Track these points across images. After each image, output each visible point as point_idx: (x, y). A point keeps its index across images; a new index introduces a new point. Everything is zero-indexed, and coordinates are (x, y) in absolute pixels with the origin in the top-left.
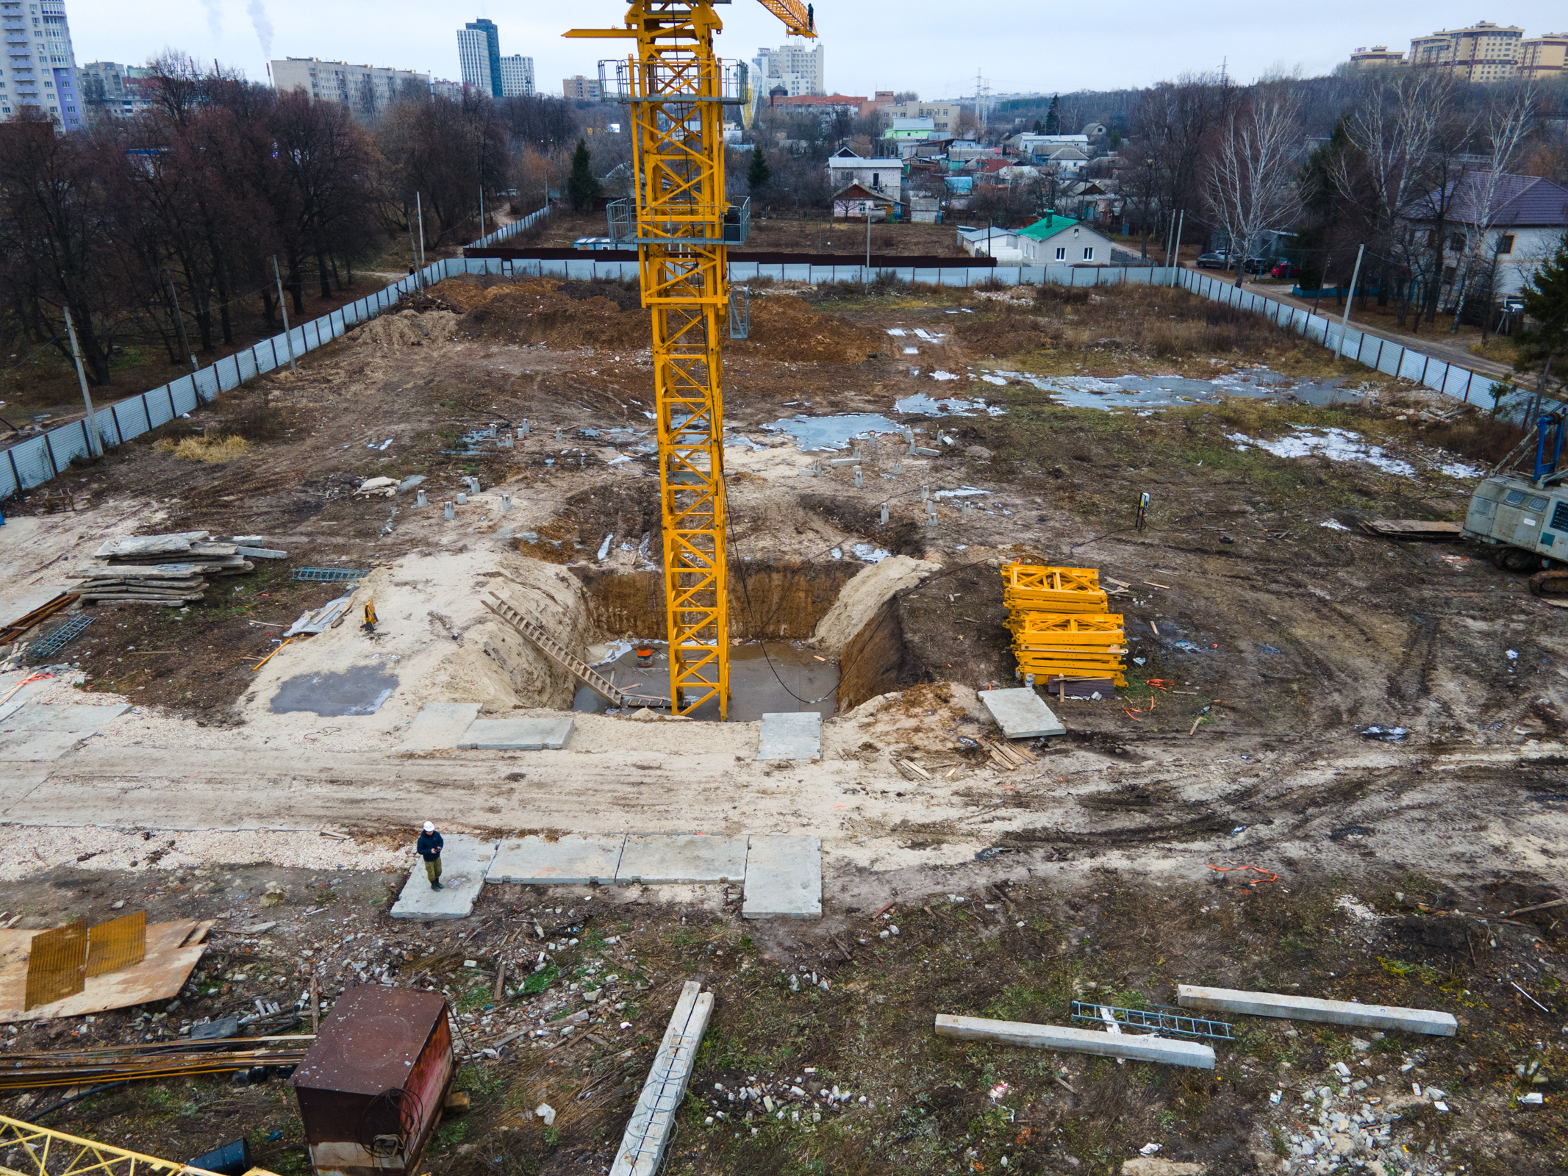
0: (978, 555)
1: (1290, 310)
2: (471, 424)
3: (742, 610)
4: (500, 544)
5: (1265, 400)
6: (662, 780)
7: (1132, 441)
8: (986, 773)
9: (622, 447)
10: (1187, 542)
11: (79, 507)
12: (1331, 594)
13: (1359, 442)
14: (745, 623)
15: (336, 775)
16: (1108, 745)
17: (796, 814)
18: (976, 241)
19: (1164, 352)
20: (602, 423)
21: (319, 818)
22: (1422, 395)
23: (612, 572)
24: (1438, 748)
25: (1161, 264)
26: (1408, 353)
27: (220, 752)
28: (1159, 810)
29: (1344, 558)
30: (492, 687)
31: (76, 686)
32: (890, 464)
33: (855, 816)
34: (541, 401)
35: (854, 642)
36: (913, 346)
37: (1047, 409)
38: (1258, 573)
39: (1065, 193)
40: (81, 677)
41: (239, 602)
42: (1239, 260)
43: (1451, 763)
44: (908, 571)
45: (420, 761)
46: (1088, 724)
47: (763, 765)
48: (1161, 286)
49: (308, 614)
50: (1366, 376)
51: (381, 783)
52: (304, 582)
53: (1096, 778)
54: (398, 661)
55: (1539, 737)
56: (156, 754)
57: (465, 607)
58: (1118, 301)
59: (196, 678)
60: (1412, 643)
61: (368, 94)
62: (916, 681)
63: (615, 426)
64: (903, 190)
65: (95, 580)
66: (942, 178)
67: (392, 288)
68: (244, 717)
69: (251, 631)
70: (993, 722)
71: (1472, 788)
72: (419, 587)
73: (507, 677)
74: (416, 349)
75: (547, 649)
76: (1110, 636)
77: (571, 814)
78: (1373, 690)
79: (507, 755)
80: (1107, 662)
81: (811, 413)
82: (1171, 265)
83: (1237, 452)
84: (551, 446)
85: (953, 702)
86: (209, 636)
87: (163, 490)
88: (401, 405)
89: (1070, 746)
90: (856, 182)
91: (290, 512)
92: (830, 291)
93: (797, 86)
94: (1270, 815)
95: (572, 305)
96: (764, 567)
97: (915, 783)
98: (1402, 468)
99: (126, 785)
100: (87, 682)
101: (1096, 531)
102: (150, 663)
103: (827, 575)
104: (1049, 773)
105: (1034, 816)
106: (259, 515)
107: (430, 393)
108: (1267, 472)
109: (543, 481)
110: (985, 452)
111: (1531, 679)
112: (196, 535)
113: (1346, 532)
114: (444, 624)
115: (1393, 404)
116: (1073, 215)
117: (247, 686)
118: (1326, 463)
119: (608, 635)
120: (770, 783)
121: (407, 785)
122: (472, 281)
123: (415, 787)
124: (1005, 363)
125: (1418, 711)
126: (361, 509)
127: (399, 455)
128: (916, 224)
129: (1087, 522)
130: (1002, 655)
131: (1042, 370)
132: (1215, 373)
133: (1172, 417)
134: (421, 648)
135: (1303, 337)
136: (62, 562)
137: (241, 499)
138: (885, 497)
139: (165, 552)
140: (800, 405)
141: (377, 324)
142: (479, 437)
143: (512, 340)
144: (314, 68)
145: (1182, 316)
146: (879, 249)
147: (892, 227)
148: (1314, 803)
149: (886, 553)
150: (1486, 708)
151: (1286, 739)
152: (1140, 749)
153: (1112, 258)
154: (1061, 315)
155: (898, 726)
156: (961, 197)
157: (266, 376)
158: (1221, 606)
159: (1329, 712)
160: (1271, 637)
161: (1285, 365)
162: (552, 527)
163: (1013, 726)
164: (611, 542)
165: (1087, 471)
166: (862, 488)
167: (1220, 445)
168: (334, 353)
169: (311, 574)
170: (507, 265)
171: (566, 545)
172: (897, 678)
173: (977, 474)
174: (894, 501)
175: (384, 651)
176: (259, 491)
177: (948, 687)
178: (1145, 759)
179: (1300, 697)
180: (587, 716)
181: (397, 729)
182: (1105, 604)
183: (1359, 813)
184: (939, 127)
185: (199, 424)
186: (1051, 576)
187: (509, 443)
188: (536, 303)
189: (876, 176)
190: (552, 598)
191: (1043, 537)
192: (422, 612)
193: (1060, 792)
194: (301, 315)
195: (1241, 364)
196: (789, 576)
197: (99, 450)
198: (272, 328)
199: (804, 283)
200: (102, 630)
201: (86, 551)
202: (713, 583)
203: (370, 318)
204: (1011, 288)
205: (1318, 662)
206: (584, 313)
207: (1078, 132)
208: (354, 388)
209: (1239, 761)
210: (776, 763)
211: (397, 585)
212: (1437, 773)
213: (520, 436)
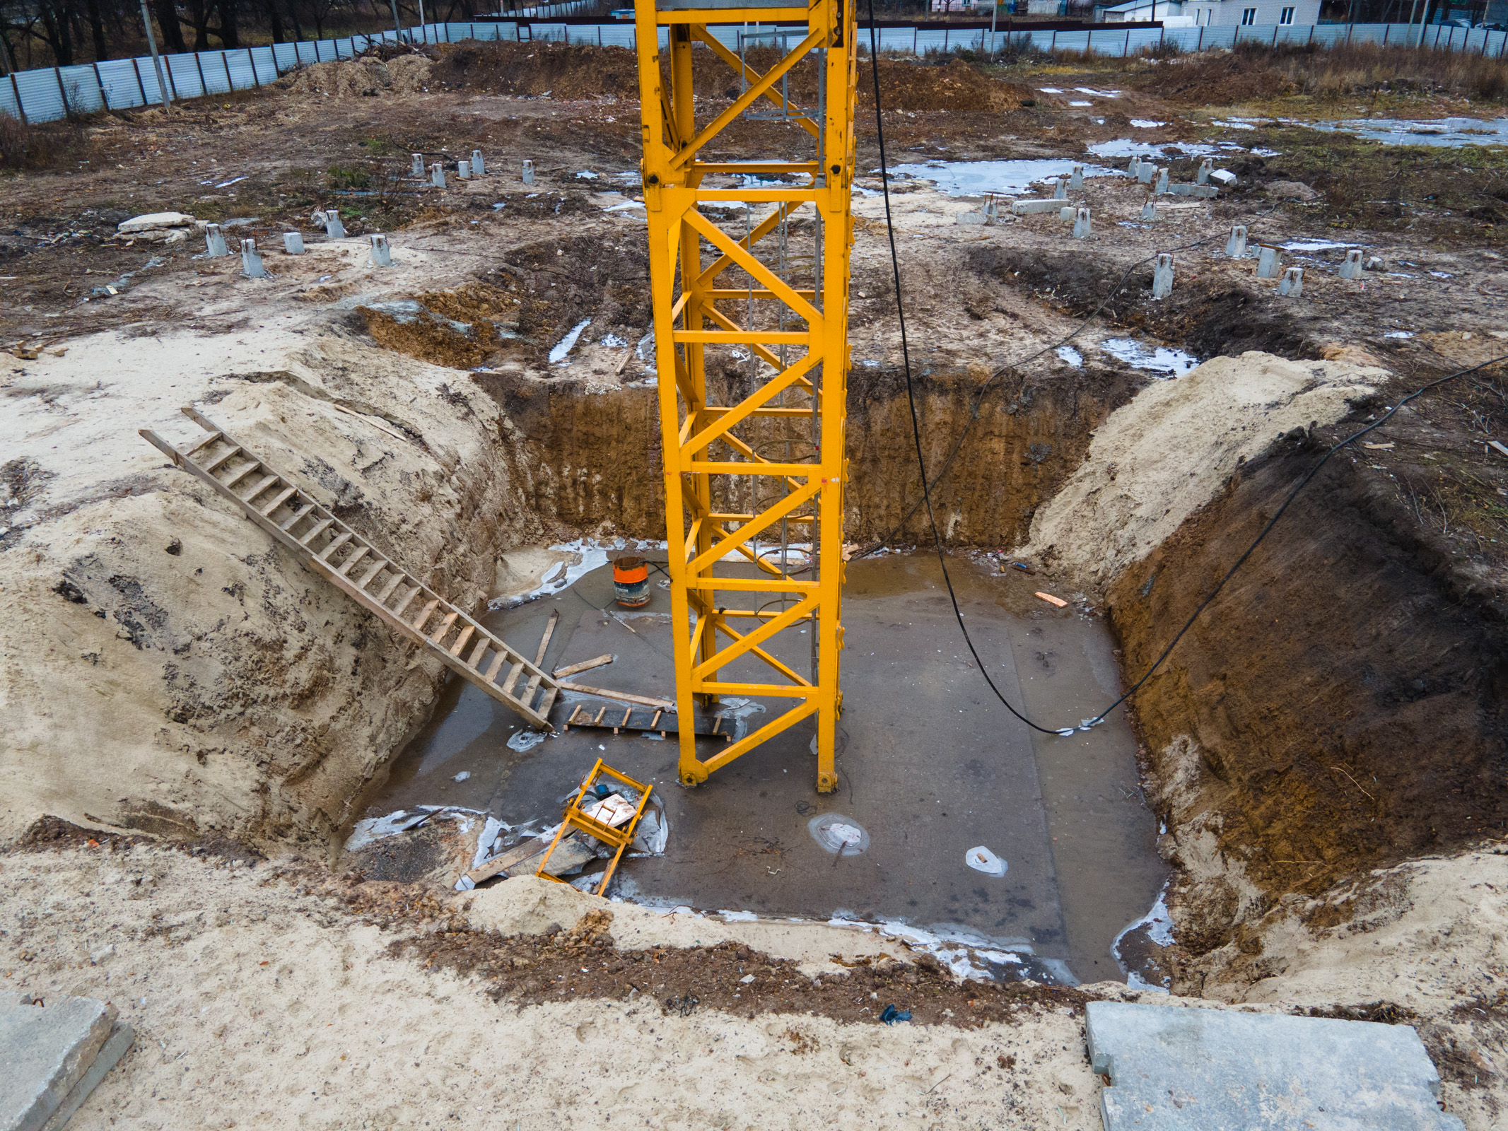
2: (394, 164)
18: (1126, 11)
20: (607, 166)
23: (571, 387)
34: (520, 145)
36: (1081, 100)
44: (1293, 385)
74: (367, 99)
81: (950, 159)
84: (511, 188)
109: (475, 228)
131: (1304, 115)
140: (930, 151)
143: (504, 90)
154: (1288, 66)
157: (120, 113)
162: (460, 297)
164: (585, 331)
166: (1091, 241)
168: (245, 99)
170: (524, 31)
171: (482, 331)
187: (438, 182)
190: (414, 438)
199: (907, 53)
204: (1188, 55)
213: (464, 174)
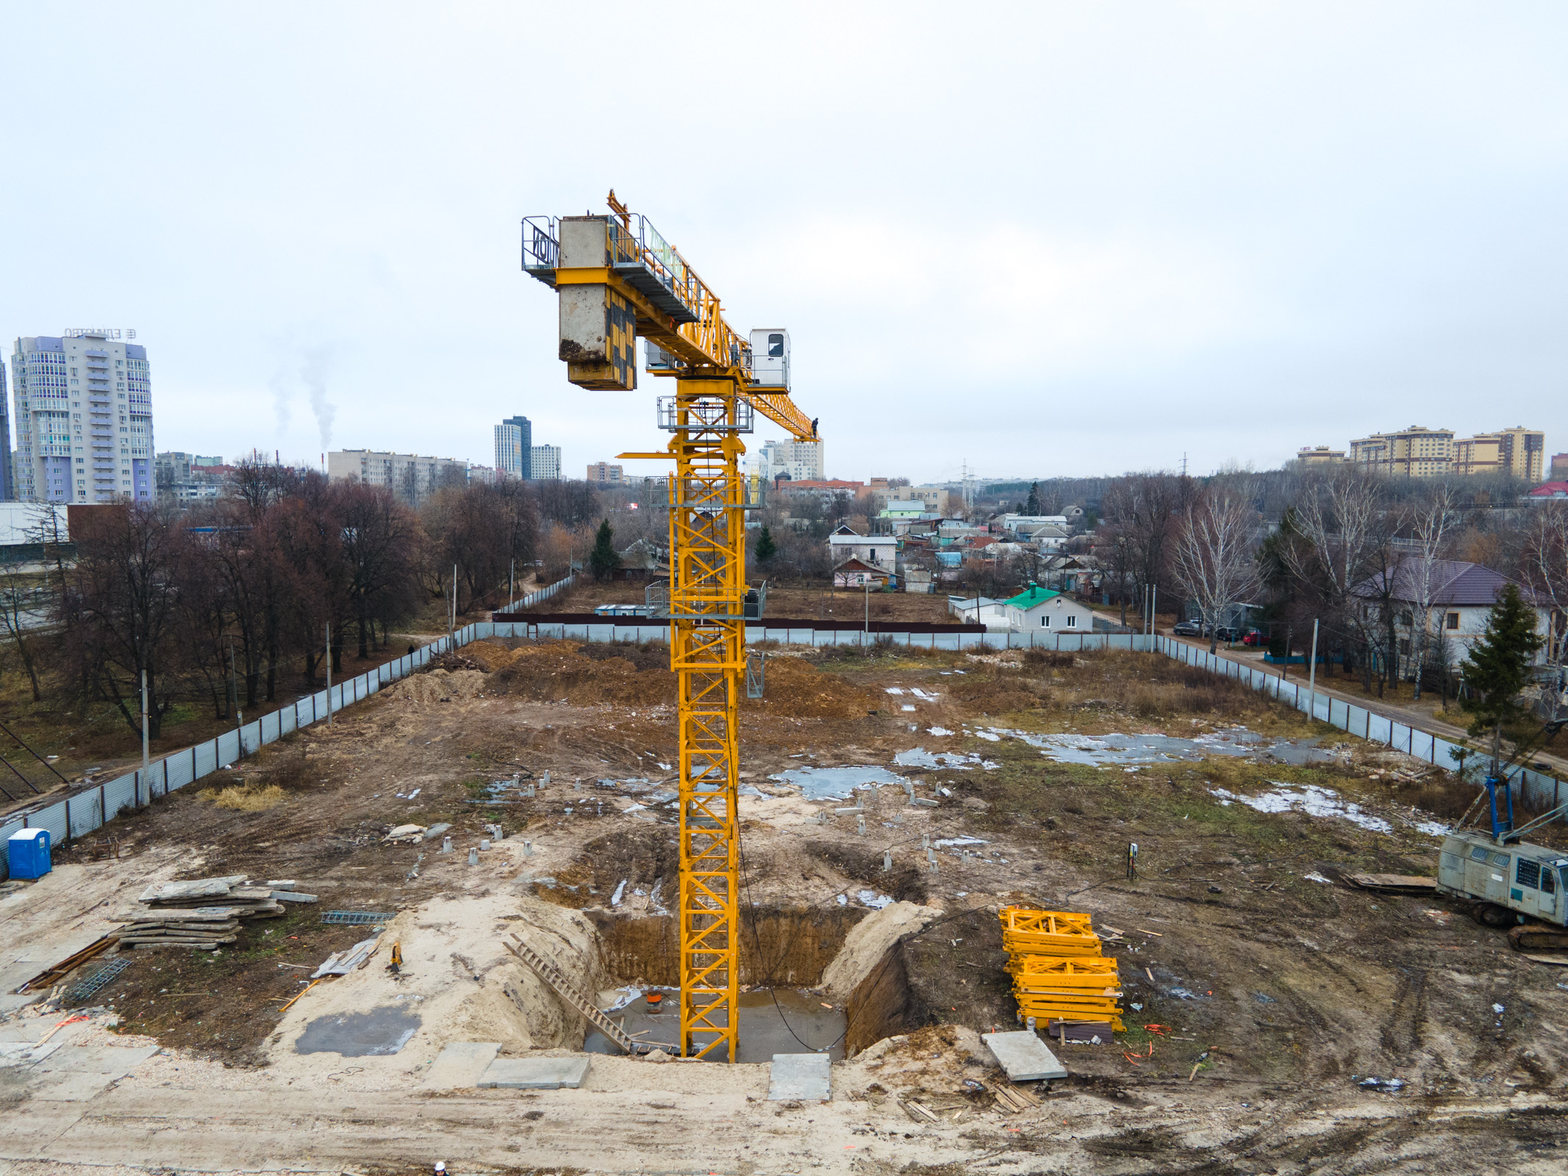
0: (978, 902)
1: (1261, 675)
2: (495, 775)
3: (751, 956)
4: (520, 888)
5: (1244, 758)
6: (676, 1119)
7: (1121, 795)
8: (992, 1116)
9: (637, 796)
10: (1177, 892)
11: (122, 854)
12: (1319, 944)
13: (1336, 799)
14: (753, 969)
15: (358, 1114)
16: (1110, 1089)
17: (807, 1154)
18: (966, 609)
19: (1147, 712)
20: (618, 774)
21: (341, 1159)
22: (1392, 756)
23: (625, 916)
24: (1433, 1099)
25: (1140, 632)
26: (1373, 717)
27: (246, 1093)
28: (1162, 1157)
29: (1329, 909)
30: (510, 1027)
31: (110, 1028)
32: (891, 814)
33: (865, 1157)
34: (561, 753)
35: (860, 988)
36: (910, 704)
37: (1039, 764)
38: (1247, 922)
39: (1047, 567)
40: (114, 1019)
41: (268, 945)
42: (1212, 629)
43: (1446, 1114)
44: (911, 916)
45: (441, 1100)
46: (1090, 1069)
47: (774, 1105)
48: (1141, 651)
49: (335, 956)
50: (1339, 737)
51: (403, 1122)
52: (333, 925)
53: (1099, 1122)
54: (422, 1001)
55: (1527, 1089)
56: (184, 1095)
57: (486, 949)
58: (1102, 664)
59: (225, 1020)
60: (1401, 995)
61: (411, 477)
62: (921, 1025)
63: (631, 777)
64: (897, 563)
65: (137, 923)
66: (933, 553)
67: (425, 650)
68: (270, 1058)
69: (280, 972)
70: (997, 1065)
71: (1466, 1139)
72: (443, 929)
73: (523, 1019)
74: (445, 705)
75: (562, 992)
76: (1105, 978)
77: (587, 1153)
78: (1367, 1040)
79: (526, 1094)
80: (1104, 1005)
81: (816, 765)
82: (1149, 633)
83: (1221, 806)
84: (570, 795)
85: (958, 1044)
86: (239, 978)
87: (202, 838)
88: (430, 757)
89: (1072, 1089)
90: (854, 556)
91: (321, 858)
92: (830, 653)
93: (800, 473)
94: (1274, 1164)
95: (593, 665)
96: (772, 913)
97: (923, 1125)
98: (1379, 825)
99: (154, 1126)
100: (121, 1025)
101: (1090, 880)
102: (181, 1005)
103: (834, 921)
104: (1052, 1116)
105: (1039, 1160)
106: (291, 860)
107: (457, 746)
108: (1250, 826)
109: (562, 828)
110: (982, 804)
111: (1517, 1032)
112: (236, 878)
113: (1329, 885)
114: (466, 965)
115: (1366, 764)
116: (1057, 586)
117: (273, 1027)
118: (1307, 819)
119: (619, 981)
120: (781, 1123)
121: (428, 1124)
122: (499, 643)
123: (436, 1126)
124: (997, 721)
125: (1412, 1063)
126: (389, 855)
127: (426, 804)
128: (911, 594)
129: (1081, 872)
130: (1004, 999)
131: (1033, 728)
132: (1196, 732)
133: (1157, 772)
134: (444, 988)
135: (1275, 700)
136: (102, 907)
137: (276, 845)
138: (888, 845)
139: (205, 896)
140: (805, 758)
141: (410, 683)
142: (502, 787)
143: (535, 697)
144: (365, 458)
145: (1163, 679)
146: (877, 615)
147: (889, 596)
148: (1315, 1153)
149: (889, 899)
150: (1477, 1060)
151: (1284, 1087)
152: (1140, 1094)
153: (1094, 626)
154: (1048, 677)
155: (905, 1068)
156: (951, 569)
157: (305, 730)
158: (1213, 955)
159: (1325, 1061)
160: (1264, 986)
161: (1262, 725)
162: (569, 873)
163: (1017, 1066)
164: (625, 887)
165: (1079, 823)
166: (865, 836)
167: (1204, 800)
168: (368, 709)
169: (339, 917)
170: (532, 628)
171: (583, 890)
172: (903, 1023)
173: (974, 825)
174: (896, 849)
175: (408, 991)
176: (293, 837)
177: (952, 1029)
178: (1146, 1104)
179: (1296, 1046)
180: (602, 1056)
181: (419, 1069)
182: (1099, 948)
183: (1360, 1164)
184: (930, 508)
185: (239, 775)
186: (1046, 920)
187: (530, 792)
188: (559, 663)
189: (873, 552)
190: (568, 942)
191: (1040, 885)
192: (445, 953)
193: (1064, 1136)
194: (340, 675)
195: (1220, 724)
196: (796, 921)
197: (147, 800)
198: (314, 684)
199: (807, 646)
200: (136, 973)
201: (126, 896)
202: (725, 925)
203: (403, 677)
204: (1000, 652)
205: (1312, 1011)
206: (604, 672)
207: (1057, 513)
208: (385, 741)
209: (1239, 1109)
210: (787, 1103)
211: (422, 927)
212: (1433, 1124)
213: (542, 786)
